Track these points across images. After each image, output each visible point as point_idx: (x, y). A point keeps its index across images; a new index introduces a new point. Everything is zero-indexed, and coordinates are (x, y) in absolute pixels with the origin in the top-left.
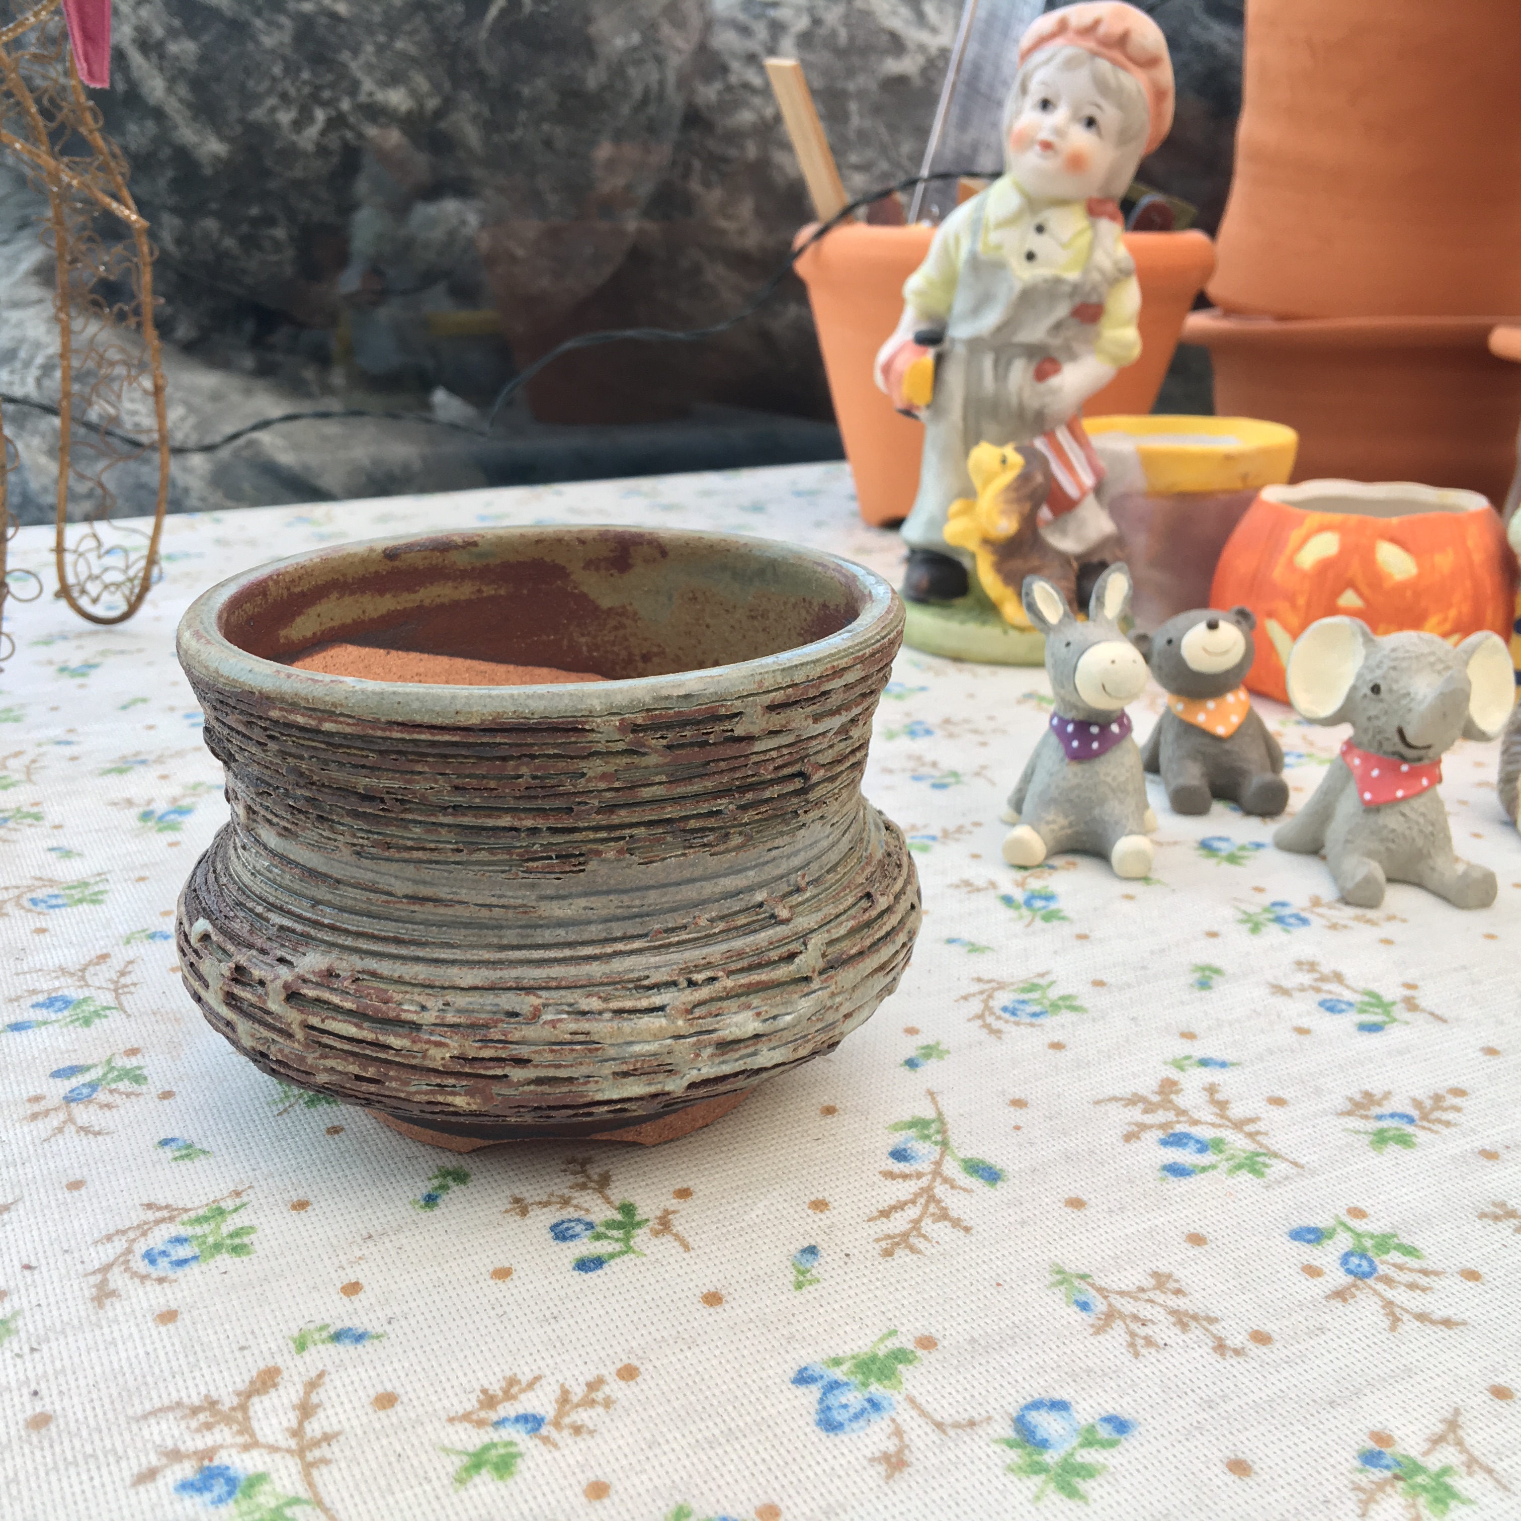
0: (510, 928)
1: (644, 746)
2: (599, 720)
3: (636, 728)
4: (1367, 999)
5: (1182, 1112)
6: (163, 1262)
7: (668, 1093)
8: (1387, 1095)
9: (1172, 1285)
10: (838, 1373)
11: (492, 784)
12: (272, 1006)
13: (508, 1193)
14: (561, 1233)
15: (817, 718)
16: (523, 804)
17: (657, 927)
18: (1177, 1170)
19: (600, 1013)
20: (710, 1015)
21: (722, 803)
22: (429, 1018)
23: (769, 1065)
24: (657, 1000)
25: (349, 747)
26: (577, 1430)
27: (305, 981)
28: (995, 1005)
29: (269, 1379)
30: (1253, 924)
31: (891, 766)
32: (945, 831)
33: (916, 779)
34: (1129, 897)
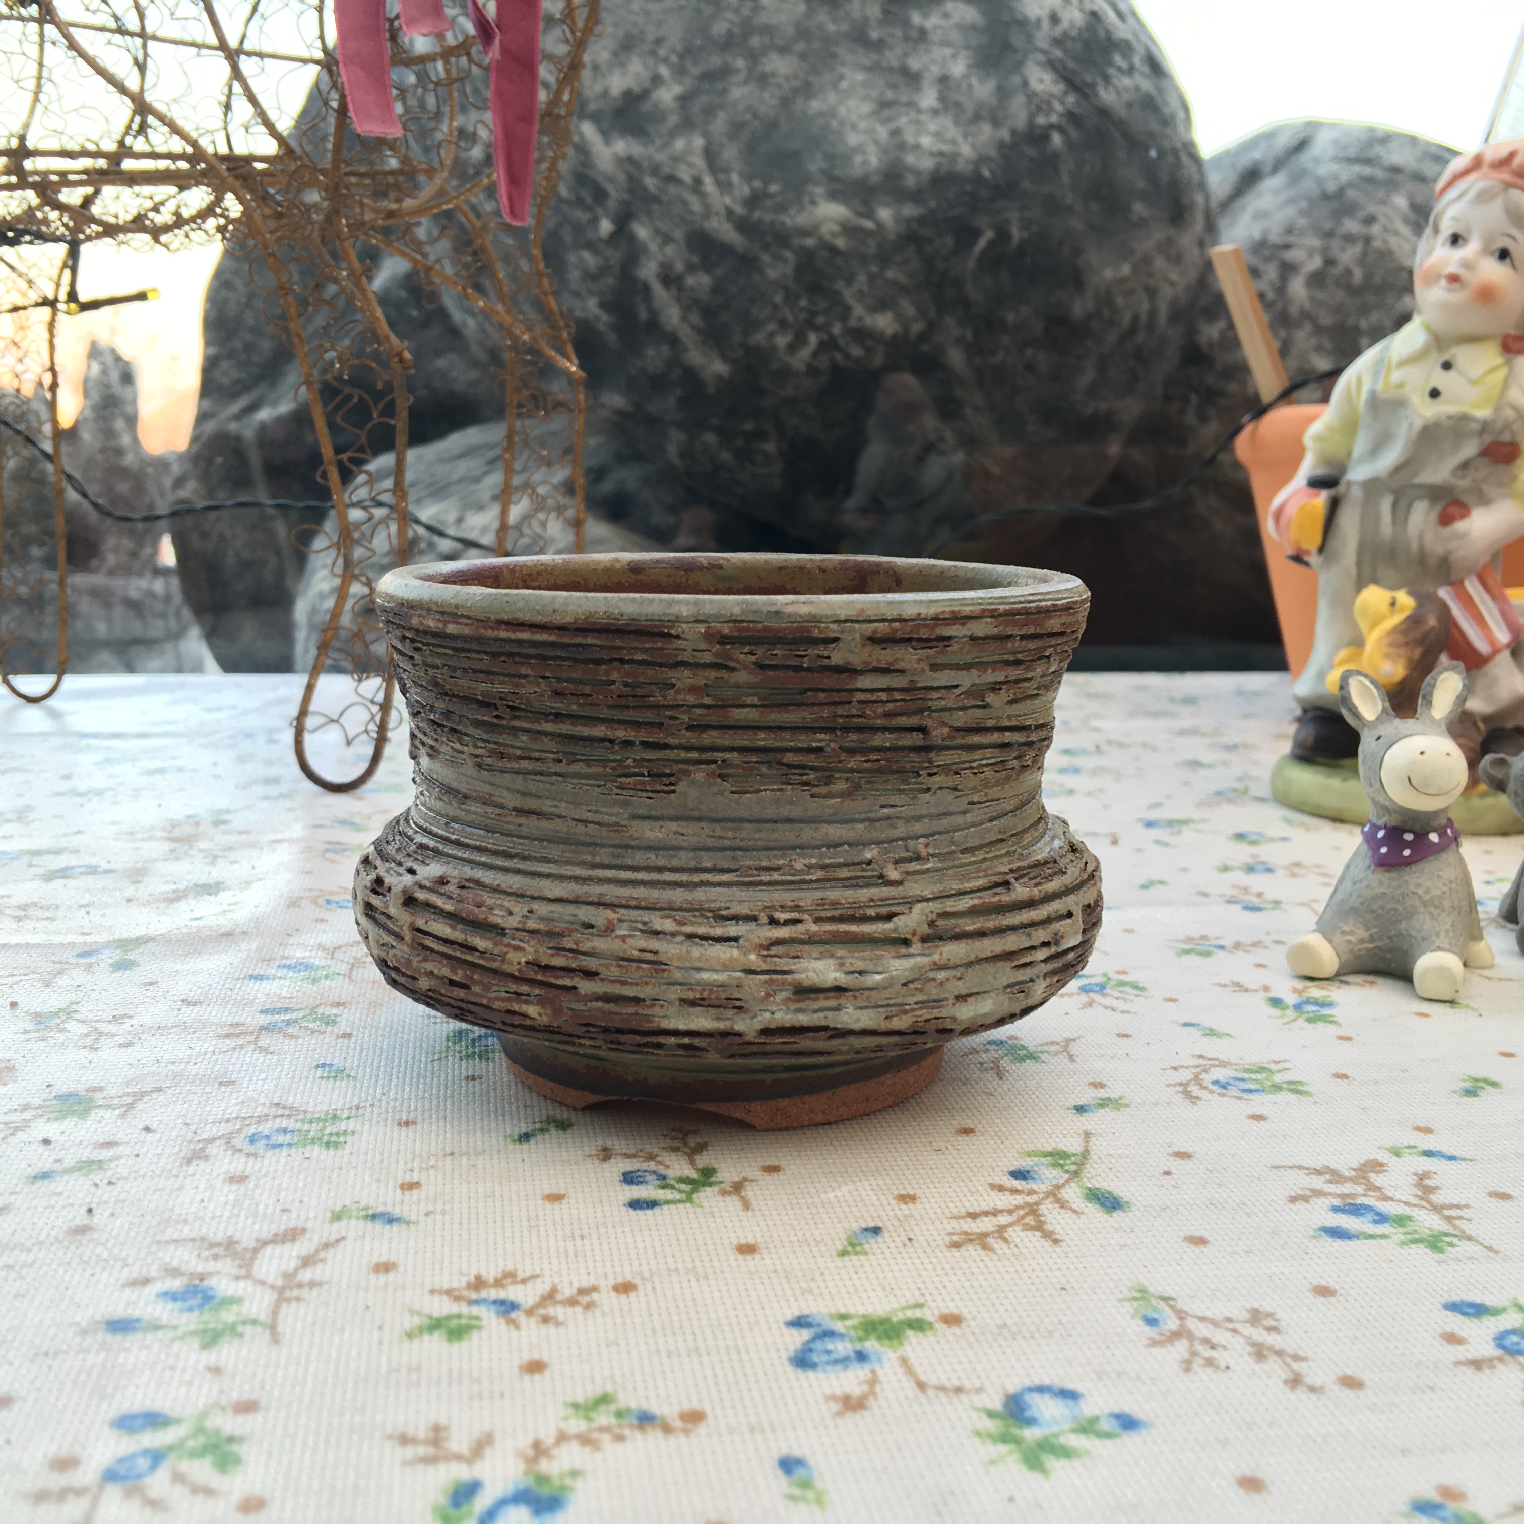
0: (603, 846)
1: (731, 659)
2: (684, 626)
3: (723, 640)
5: (1374, 1189)
6: (261, 1143)
7: (739, 1034)
9: (1270, 1323)
10: (839, 1327)
11: (587, 690)
12: (392, 911)
13: (600, 1143)
14: (631, 1178)
15: (935, 667)
16: (617, 714)
17: (748, 863)
18: (1336, 1233)
19: (673, 935)
20: (788, 956)
21: (821, 740)
22: (512, 922)
23: (857, 1026)
24: (732, 930)
25: (469, 651)
26: (546, 1320)
27: (422, 887)
28: (1207, 1078)
29: (292, 1235)
31: (1209, 891)
32: (1238, 944)
33: (1231, 902)
34: (1423, 1015)
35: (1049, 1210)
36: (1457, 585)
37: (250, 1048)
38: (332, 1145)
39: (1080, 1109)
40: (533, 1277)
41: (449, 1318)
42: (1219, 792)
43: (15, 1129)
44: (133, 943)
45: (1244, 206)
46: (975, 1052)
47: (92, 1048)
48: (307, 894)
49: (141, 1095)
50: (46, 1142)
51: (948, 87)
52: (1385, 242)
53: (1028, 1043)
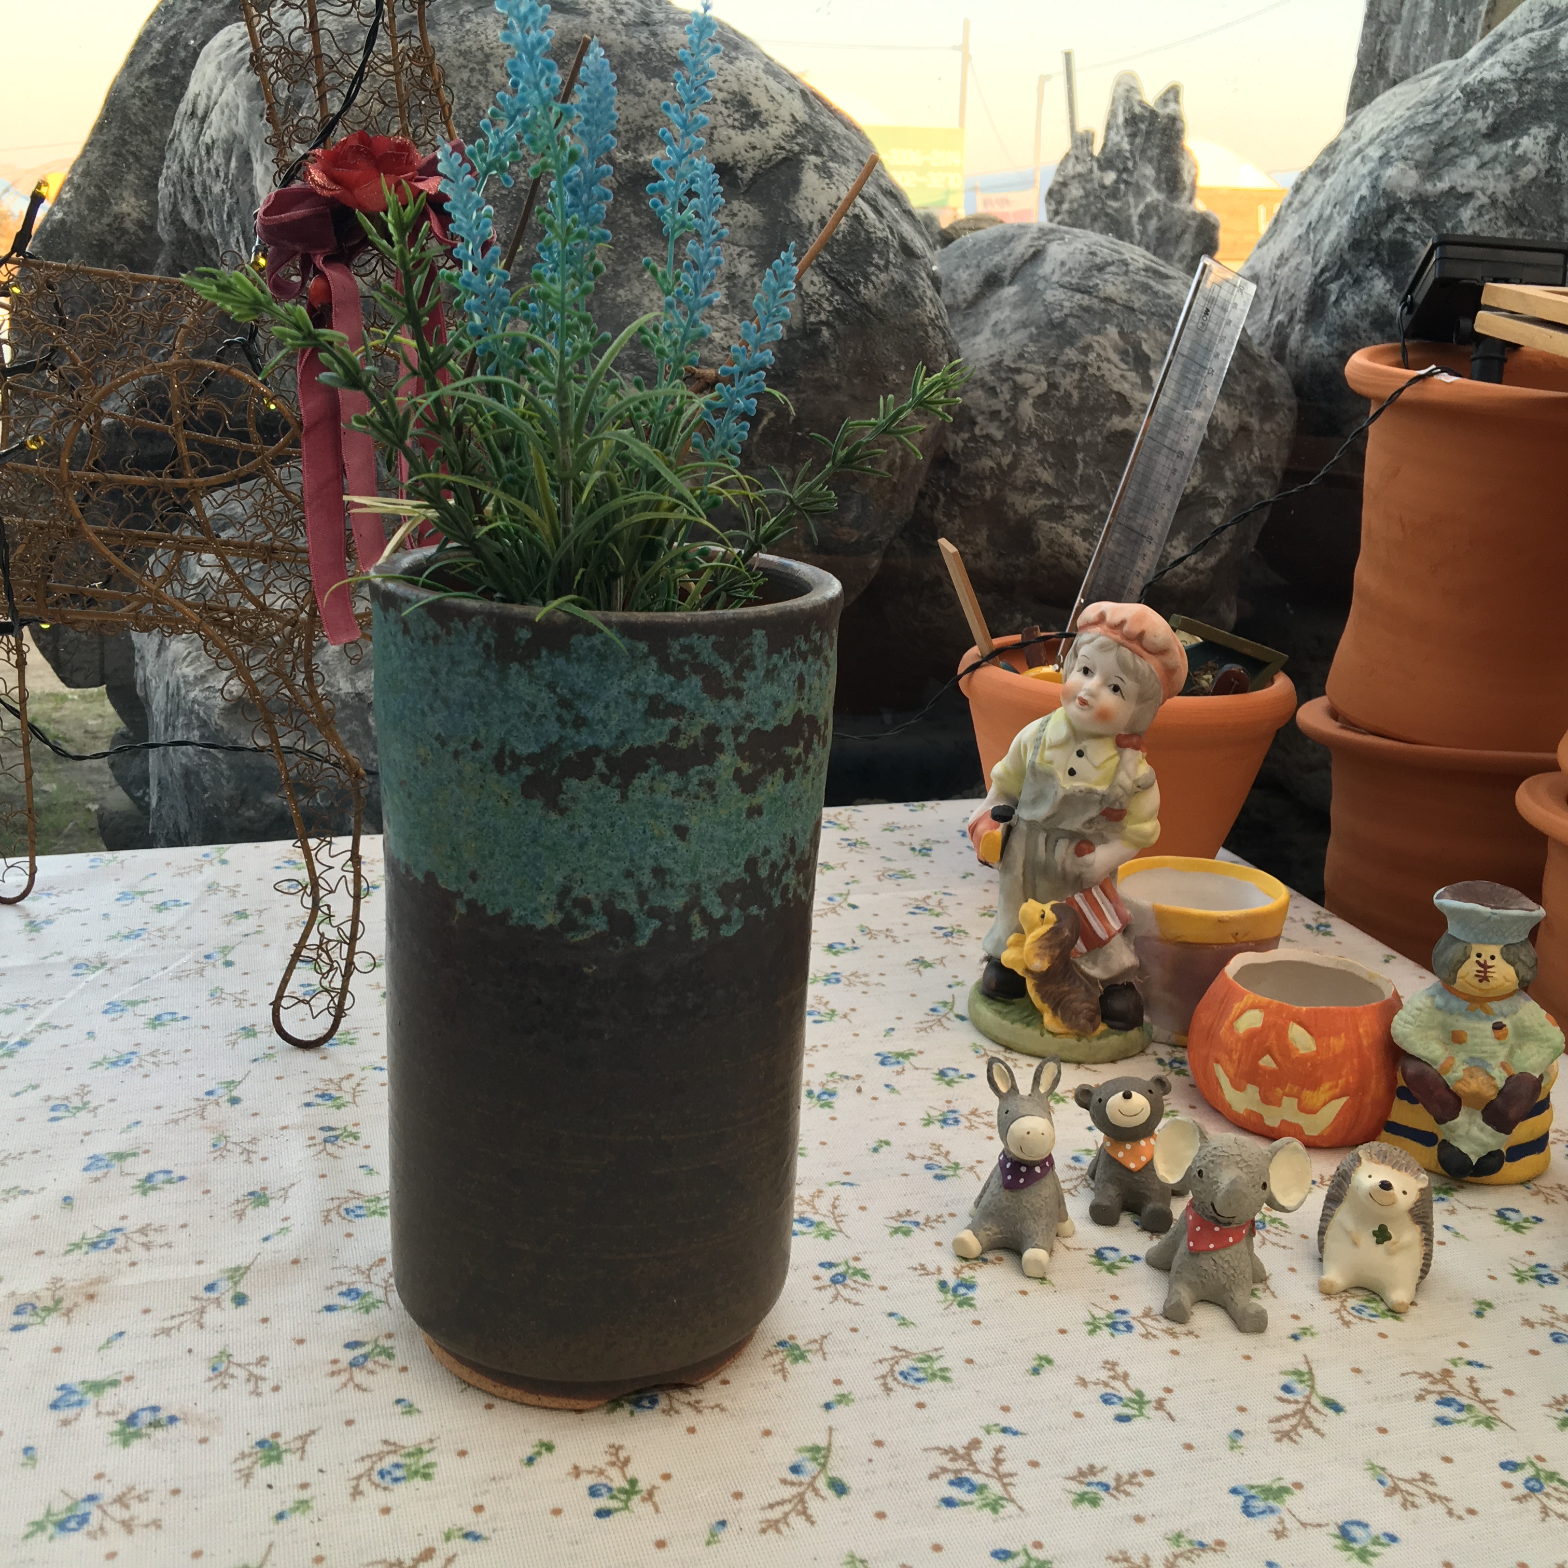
4: (1134, 1396)
5: (972, 1463)
6: (388, 1478)
8: (1104, 1469)
14: (594, 1492)
18: (949, 1502)
28: (898, 1369)
29: (428, 1555)
30: (1094, 1327)
31: (916, 1153)
32: (928, 1219)
33: (928, 1167)
34: (1024, 1293)
35: (809, 1495)
36: (1087, 893)
37: (351, 1385)
38: (426, 1476)
39: (828, 1406)
42: (933, 1010)
43: (247, 1476)
44: (236, 1274)
45: (987, 313)
46: (771, 1354)
47: (257, 1393)
48: (330, 1205)
49: (304, 1438)
50: (270, 1486)
51: (735, 285)
52: (1099, 368)
53: (800, 1342)
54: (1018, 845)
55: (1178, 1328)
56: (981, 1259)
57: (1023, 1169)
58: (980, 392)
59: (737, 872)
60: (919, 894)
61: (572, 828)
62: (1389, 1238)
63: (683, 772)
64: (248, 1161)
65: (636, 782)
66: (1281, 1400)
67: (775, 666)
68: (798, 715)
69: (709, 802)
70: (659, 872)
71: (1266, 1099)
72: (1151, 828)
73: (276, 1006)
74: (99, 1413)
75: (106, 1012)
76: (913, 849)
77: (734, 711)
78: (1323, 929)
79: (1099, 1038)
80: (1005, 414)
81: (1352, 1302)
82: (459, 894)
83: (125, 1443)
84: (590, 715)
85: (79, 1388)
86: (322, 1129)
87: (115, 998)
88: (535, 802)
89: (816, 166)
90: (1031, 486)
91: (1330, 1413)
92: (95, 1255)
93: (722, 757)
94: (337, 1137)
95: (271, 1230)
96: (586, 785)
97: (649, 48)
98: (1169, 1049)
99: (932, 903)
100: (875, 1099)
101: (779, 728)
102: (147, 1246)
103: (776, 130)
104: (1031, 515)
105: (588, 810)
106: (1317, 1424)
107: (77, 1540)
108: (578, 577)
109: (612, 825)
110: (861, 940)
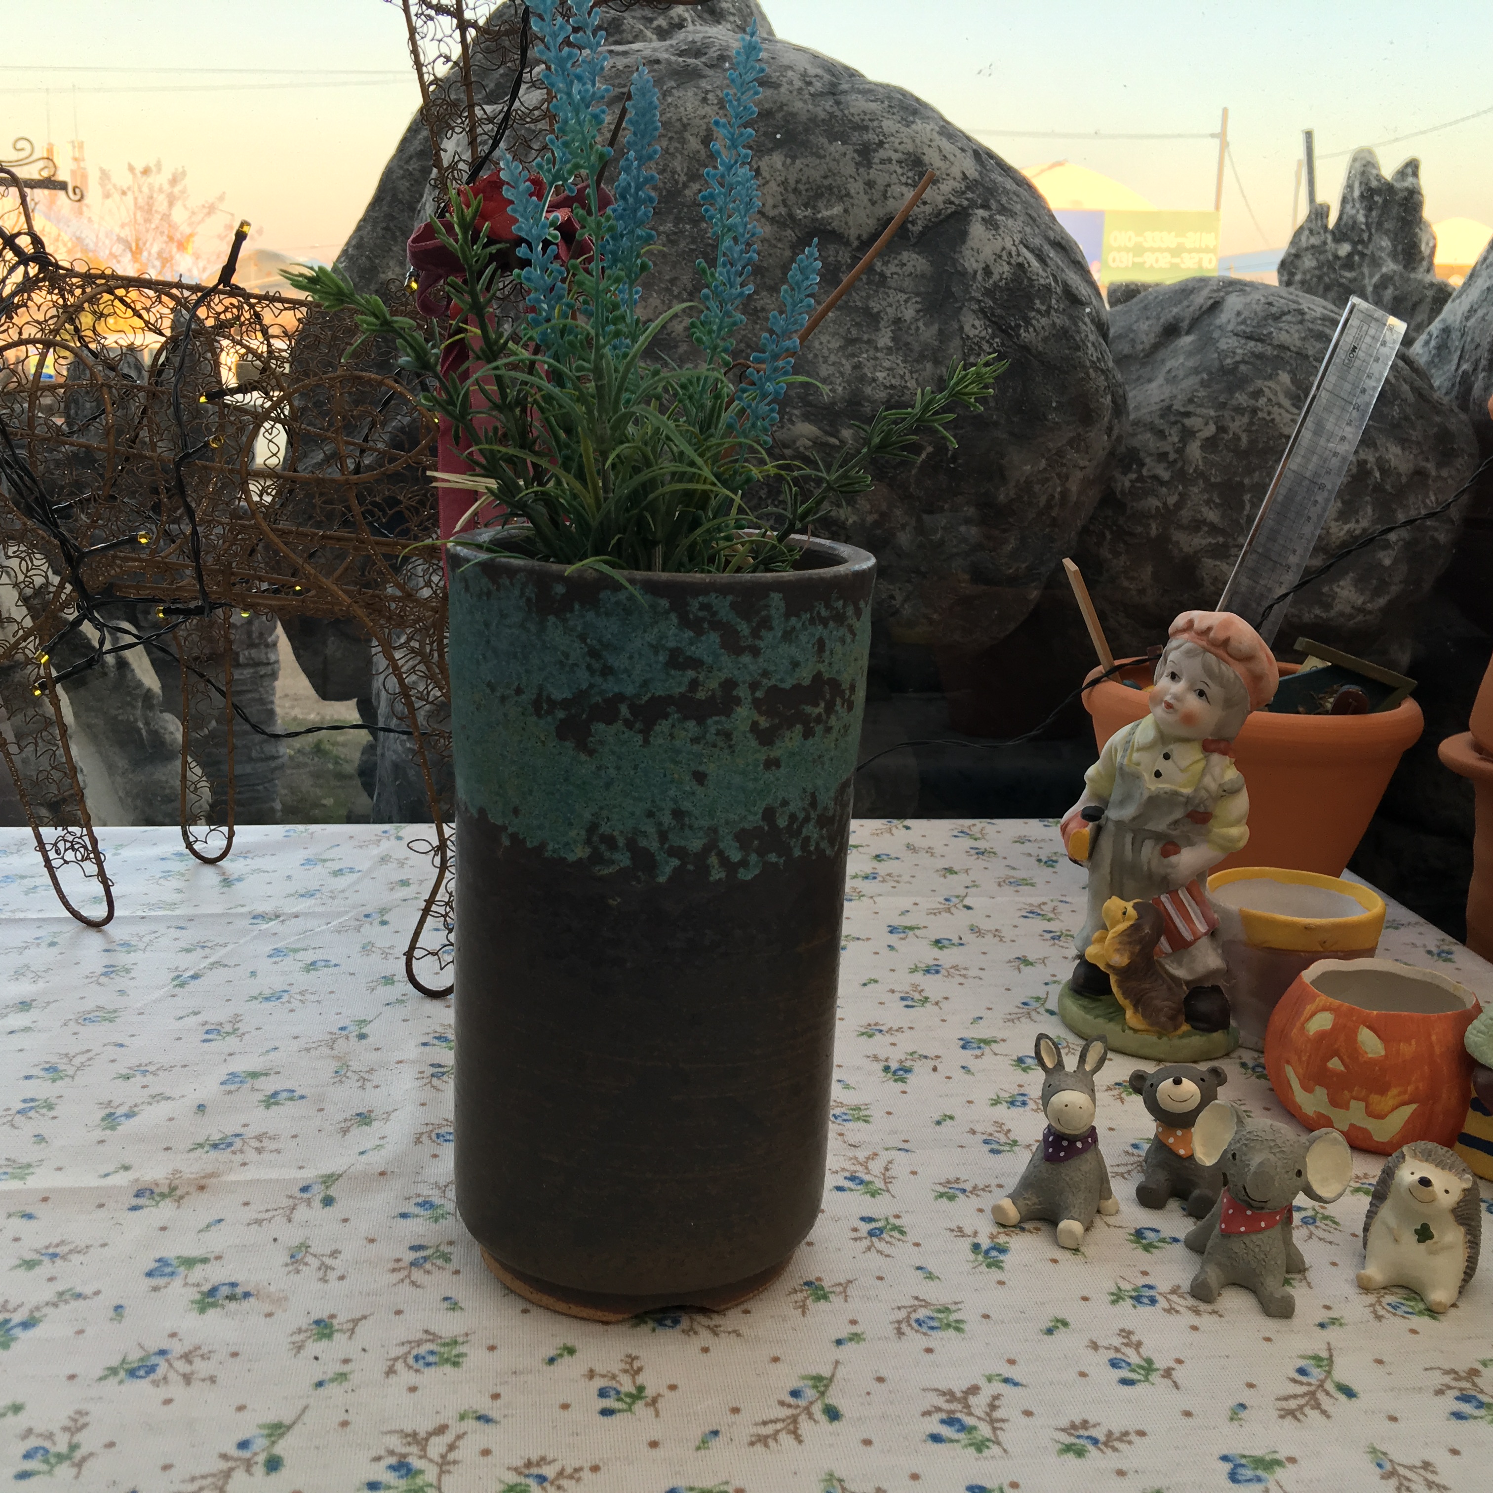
4: (1143, 1363)
5: (967, 1406)
6: (421, 1362)
8: (1097, 1425)
13: (589, 1365)
14: (603, 1393)
18: (936, 1438)
26: (559, 1488)
28: (914, 1316)
29: (441, 1430)
30: (1117, 1297)
31: (978, 1128)
32: (975, 1188)
33: (986, 1142)
34: (1055, 1261)
35: (803, 1419)
36: (1173, 894)
37: (407, 1281)
38: (456, 1364)
39: (839, 1342)
40: (554, 1460)
41: (516, 1485)
42: (1025, 1004)
43: (299, 1348)
44: (329, 1180)
45: (1163, 361)
46: (795, 1291)
47: (324, 1280)
48: (425, 1129)
49: (356, 1322)
50: (316, 1358)
51: (900, 329)
52: (1269, 413)
53: (826, 1284)
54: (1106, 844)
55: (1203, 1307)
56: (1019, 1227)
57: (1065, 1143)
58: (1149, 435)
59: (754, 820)
60: (1036, 900)
61: (599, 768)
62: (1431, 1237)
63: (701, 721)
64: (363, 1088)
65: (657, 728)
66: (1294, 1381)
67: (794, 628)
68: (818, 677)
69: (726, 751)
70: (678, 814)
71: (1334, 1102)
72: (1239, 833)
73: (409, 956)
74: (186, 1284)
75: (270, 956)
76: (1039, 861)
77: (751, 667)
78: (1444, 956)
79: (1181, 1037)
80: (1172, 456)
81: (1389, 1299)
82: (504, 828)
83: (202, 1310)
84: (616, 664)
85: (175, 1263)
86: (432, 1065)
87: (279, 946)
88: (567, 743)
89: (983, 219)
90: (1197, 525)
91: (1342, 1398)
92: (213, 1154)
93: (739, 709)
94: (443, 1074)
95: (369, 1145)
96: (613, 729)
97: (832, 115)
98: (1256, 1055)
99: (1047, 909)
100: (949, 1078)
101: (797, 687)
102: (259, 1151)
103: (946, 187)
104: (1196, 552)
105: (613, 753)
106: (1324, 1406)
107: (143, 1385)
108: (613, 542)
109: (636, 768)
110: (968, 937)
